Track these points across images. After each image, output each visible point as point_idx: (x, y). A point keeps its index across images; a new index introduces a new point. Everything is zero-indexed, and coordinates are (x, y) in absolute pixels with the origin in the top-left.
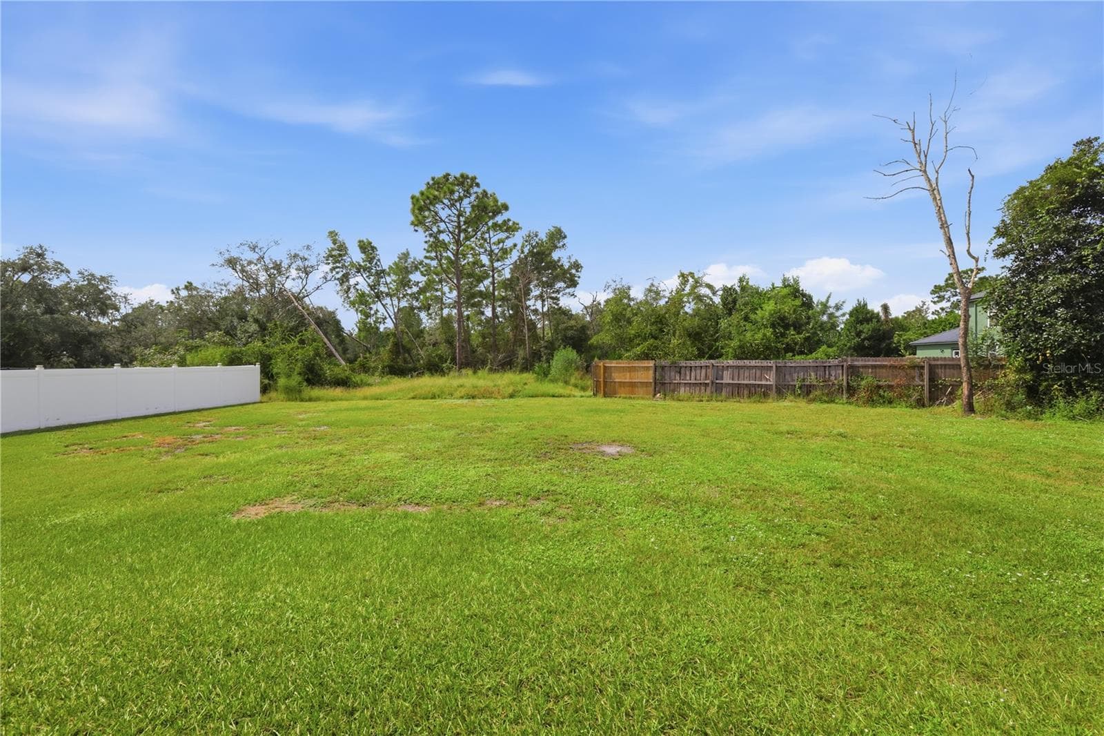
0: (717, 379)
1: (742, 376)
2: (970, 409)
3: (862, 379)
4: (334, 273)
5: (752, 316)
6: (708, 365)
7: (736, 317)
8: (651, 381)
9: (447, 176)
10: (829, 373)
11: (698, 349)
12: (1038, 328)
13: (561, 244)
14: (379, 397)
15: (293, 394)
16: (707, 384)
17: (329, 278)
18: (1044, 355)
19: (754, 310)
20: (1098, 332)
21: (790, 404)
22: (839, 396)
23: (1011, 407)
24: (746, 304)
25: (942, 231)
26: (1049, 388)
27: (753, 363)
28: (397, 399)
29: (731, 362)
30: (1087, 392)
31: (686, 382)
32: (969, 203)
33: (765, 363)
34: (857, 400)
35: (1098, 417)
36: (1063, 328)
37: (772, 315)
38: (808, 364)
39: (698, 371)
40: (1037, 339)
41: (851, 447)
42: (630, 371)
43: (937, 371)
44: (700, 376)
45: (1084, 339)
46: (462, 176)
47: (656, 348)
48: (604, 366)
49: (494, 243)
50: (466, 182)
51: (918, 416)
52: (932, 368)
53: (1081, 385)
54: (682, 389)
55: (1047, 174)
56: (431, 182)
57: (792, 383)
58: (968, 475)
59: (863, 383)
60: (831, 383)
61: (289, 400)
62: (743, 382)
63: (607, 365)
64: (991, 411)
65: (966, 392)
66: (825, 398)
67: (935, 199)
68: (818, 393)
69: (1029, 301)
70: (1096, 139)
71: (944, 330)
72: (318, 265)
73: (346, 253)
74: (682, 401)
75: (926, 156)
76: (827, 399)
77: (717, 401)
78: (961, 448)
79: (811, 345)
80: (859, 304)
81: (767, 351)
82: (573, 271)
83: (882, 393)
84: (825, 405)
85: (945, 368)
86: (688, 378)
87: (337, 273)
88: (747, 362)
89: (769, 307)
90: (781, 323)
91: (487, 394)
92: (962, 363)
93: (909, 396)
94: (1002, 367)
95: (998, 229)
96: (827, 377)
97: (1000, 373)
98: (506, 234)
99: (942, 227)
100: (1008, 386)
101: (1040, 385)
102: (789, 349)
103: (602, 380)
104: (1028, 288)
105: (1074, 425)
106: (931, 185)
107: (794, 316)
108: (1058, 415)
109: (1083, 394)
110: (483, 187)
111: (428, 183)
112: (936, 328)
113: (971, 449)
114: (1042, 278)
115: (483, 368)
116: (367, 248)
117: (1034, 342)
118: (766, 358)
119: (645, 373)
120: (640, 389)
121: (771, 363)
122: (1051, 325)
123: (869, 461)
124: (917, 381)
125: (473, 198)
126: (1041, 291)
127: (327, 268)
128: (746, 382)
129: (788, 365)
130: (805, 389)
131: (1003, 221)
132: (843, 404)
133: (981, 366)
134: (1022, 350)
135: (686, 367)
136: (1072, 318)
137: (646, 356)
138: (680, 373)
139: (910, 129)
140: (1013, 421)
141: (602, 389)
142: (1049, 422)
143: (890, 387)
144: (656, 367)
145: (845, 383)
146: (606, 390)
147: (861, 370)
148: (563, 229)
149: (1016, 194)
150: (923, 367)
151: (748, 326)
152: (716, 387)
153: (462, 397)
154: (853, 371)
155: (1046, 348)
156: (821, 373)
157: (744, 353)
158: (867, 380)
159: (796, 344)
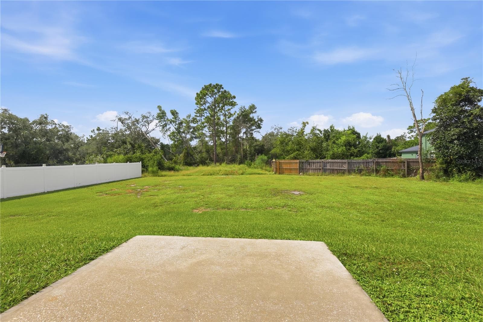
0: (324, 167)
1: (334, 166)
2: (423, 178)
3: (382, 167)
4: (160, 123)
5: (337, 142)
6: (321, 161)
7: (330, 143)
8: (298, 168)
9: (210, 85)
10: (369, 164)
11: (316, 155)
12: (447, 148)
13: (254, 111)
14: (189, 175)
15: (155, 174)
16: (320, 169)
17: (158, 126)
18: (450, 158)
19: (337, 139)
20: (470, 149)
21: (353, 177)
22: (373, 174)
23: (438, 177)
24: (334, 137)
25: (412, 111)
26: (452, 170)
27: (339, 161)
28: (196, 176)
29: (330, 160)
30: (466, 172)
31: (312, 168)
32: (422, 102)
33: (343, 161)
34: (379, 175)
35: (470, 181)
36: (457, 148)
37: (345, 141)
38: (360, 161)
39: (317, 164)
40: (447, 152)
41: (380, 191)
42: (289, 164)
43: (410, 164)
44: (318, 166)
45: (465, 152)
46: (217, 85)
47: (299, 155)
48: (279, 162)
49: (226, 111)
50: (218, 87)
51: (403, 181)
52: (408, 163)
53: (464, 169)
54: (311, 171)
55: (451, 90)
56: (204, 87)
57: (354, 169)
58: (421, 200)
59: (382, 168)
60: (369, 169)
61: (154, 176)
62: (335, 168)
63: (280, 162)
64: (430, 179)
65: (421, 172)
66: (367, 174)
67: (409, 99)
68: (364, 172)
69: (445, 138)
70: (469, 78)
71: (413, 146)
72: (153, 120)
73: (165, 115)
74: (311, 175)
75: (405, 83)
76: (368, 175)
77: (325, 175)
78: (418, 191)
79: (360, 154)
80: (378, 135)
81: (343, 156)
82: (259, 122)
83: (389, 172)
84: (367, 177)
85: (413, 163)
86: (313, 167)
87: (161, 123)
88: (336, 160)
89: (344, 138)
90: (348, 144)
91: (232, 173)
92: (420, 161)
93: (400, 173)
94: (435, 162)
95: (433, 110)
96: (368, 166)
97: (434, 165)
98: (231, 107)
99: (412, 110)
100: (437, 169)
101: (448, 169)
102: (352, 155)
103: (278, 167)
104: (444, 133)
105: (461, 184)
106: (407, 94)
107: (353, 142)
108: (455, 180)
109: (464, 172)
110: (225, 89)
111: (203, 88)
112: (410, 145)
113: (422, 192)
114: (449, 129)
115: (223, 162)
116: (174, 113)
117: (446, 153)
118: (343, 159)
119: (296, 164)
120: (293, 171)
121: (346, 161)
122: (453, 147)
123: (387, 196)
124: (403, 168)
125: (220, 93)
126: (449, 134)
127: (157, 121)
128: (336, 168)
129: (352, 161)
130: (359, 171)
131: (435, 107)
132: (374, 176)
133: (427, 162)
134: (442, 156)
135: (312, 162)
136: (460, 145)
137: (295, 158)
138: (309, 165)
139: (399, 73)
140: (439, 182)
141: (278, 171)
142: (452, 183)
143: (392, 170)
144: (300, 162)
145: (375, 168)
146: (280, 171)
147: (381, 163)
148: (255, 105)
149: (439, 97)
150: (405, 162)
151: (335, 145)
152: (324, 170)
153: (223, 175)
154: (378, 164)
155: (451, 155)
156: (365, 164)
157: (334, 157)
158: (384, 167)
159: (354, 153)
